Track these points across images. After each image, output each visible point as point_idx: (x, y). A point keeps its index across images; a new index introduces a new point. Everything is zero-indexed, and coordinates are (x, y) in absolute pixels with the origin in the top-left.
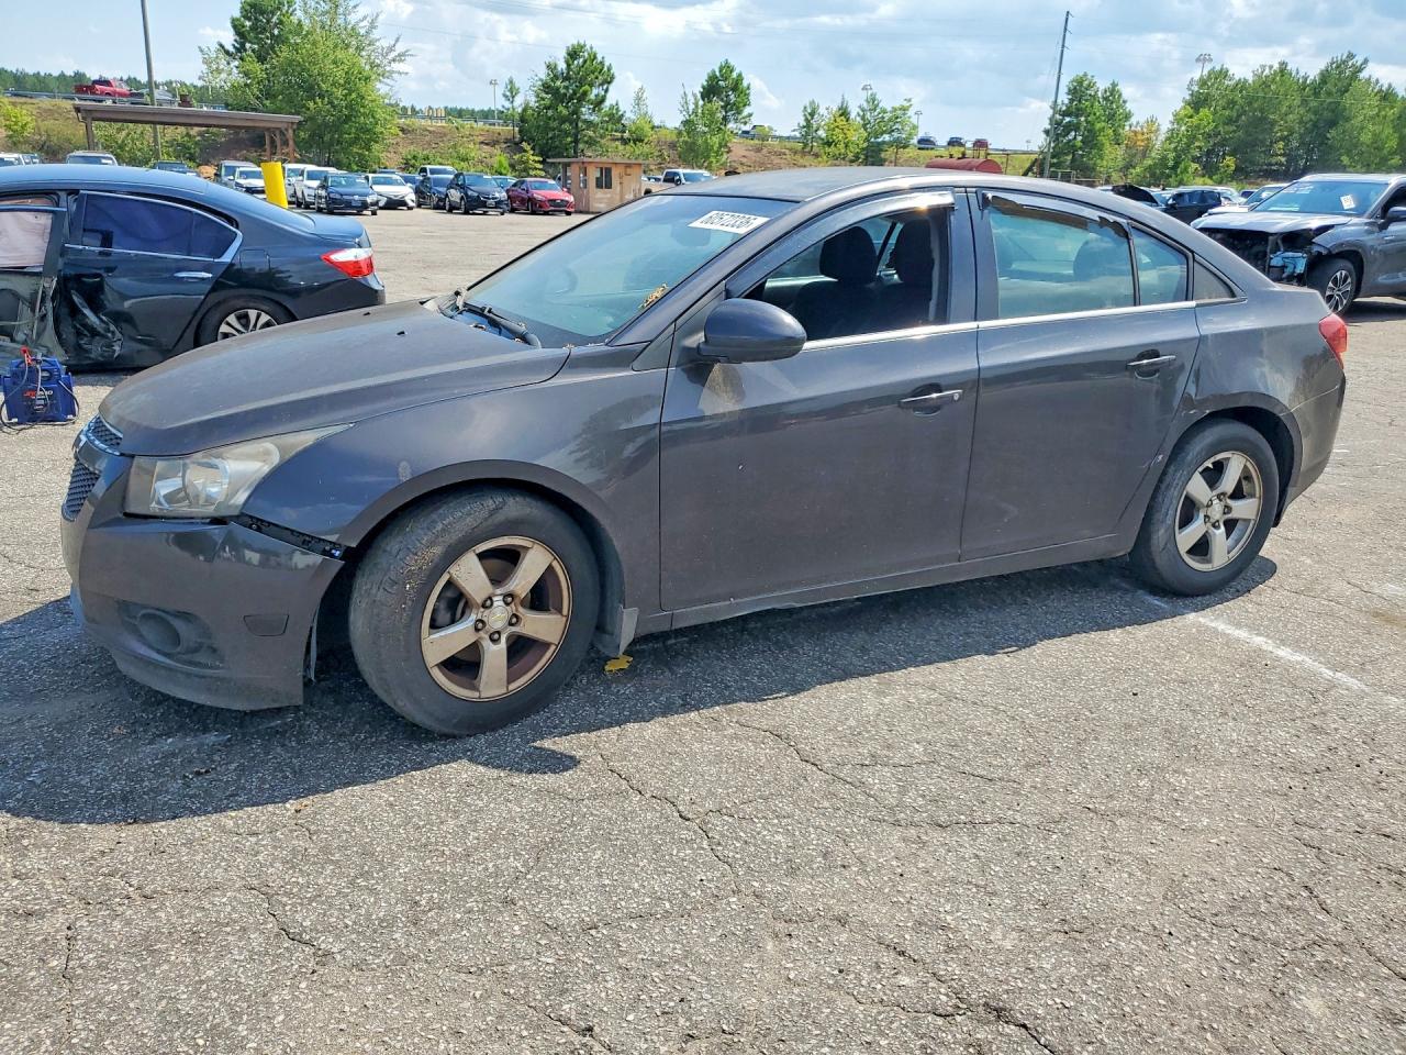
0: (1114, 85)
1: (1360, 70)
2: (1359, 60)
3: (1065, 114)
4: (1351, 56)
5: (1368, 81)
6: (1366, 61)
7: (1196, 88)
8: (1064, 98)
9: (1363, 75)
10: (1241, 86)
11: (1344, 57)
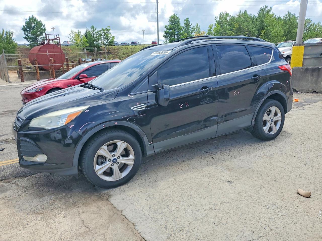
0: (187, 19)
1: (270, 11)
2: (269, 8)
3: (170, 29)
4: (266, 7)
5: (273, 15)
6: (271, 8)
7: (218, 19)
8: (168, 23)
9: (270, 13)
10: (233, 19)
11: (264, 7)
